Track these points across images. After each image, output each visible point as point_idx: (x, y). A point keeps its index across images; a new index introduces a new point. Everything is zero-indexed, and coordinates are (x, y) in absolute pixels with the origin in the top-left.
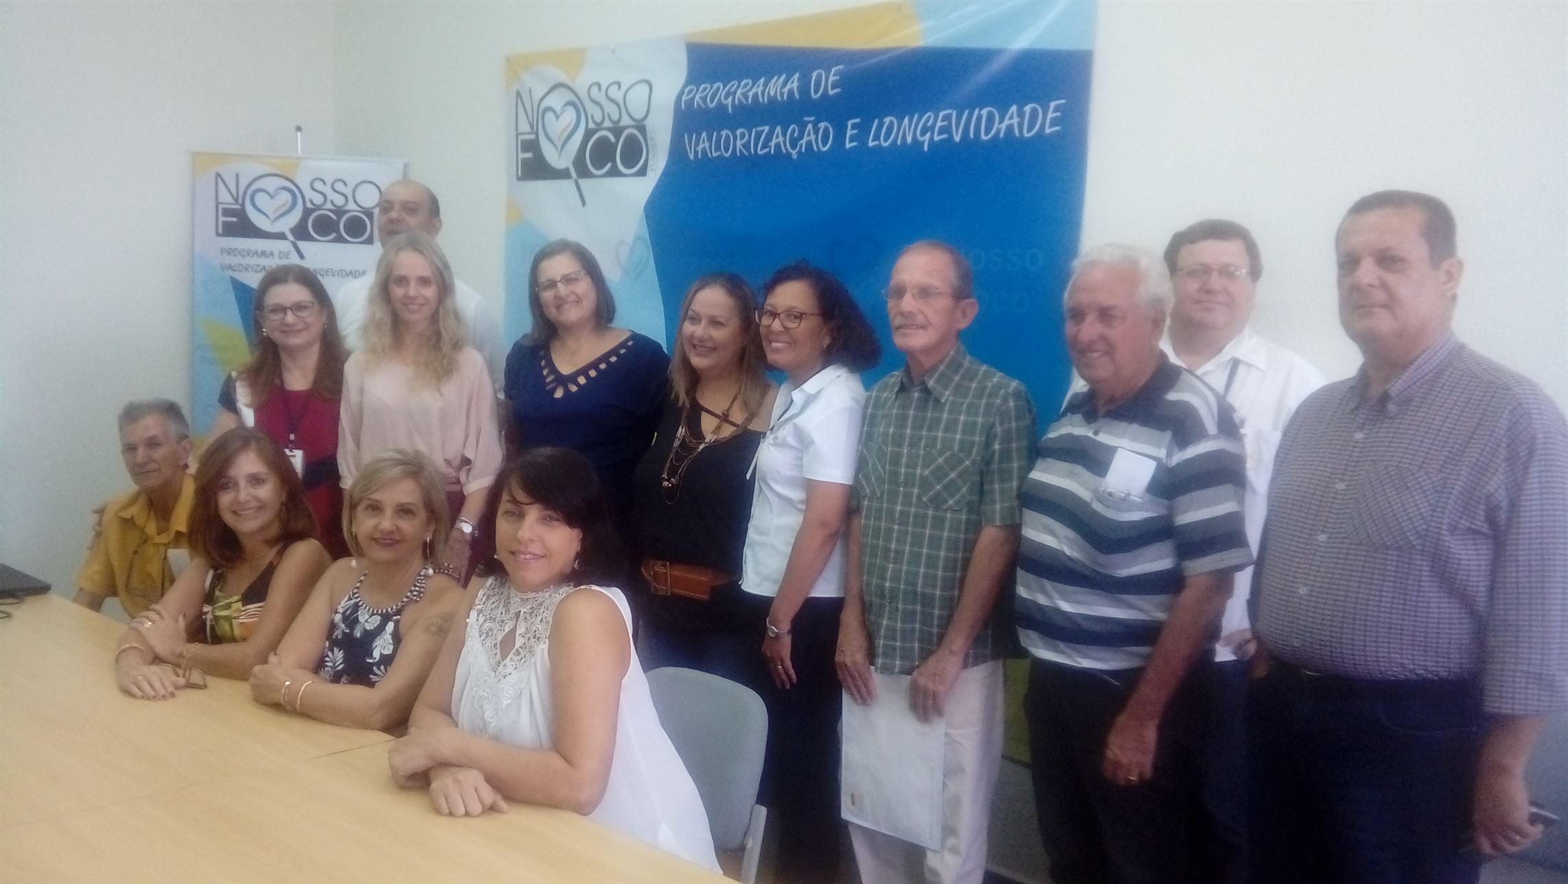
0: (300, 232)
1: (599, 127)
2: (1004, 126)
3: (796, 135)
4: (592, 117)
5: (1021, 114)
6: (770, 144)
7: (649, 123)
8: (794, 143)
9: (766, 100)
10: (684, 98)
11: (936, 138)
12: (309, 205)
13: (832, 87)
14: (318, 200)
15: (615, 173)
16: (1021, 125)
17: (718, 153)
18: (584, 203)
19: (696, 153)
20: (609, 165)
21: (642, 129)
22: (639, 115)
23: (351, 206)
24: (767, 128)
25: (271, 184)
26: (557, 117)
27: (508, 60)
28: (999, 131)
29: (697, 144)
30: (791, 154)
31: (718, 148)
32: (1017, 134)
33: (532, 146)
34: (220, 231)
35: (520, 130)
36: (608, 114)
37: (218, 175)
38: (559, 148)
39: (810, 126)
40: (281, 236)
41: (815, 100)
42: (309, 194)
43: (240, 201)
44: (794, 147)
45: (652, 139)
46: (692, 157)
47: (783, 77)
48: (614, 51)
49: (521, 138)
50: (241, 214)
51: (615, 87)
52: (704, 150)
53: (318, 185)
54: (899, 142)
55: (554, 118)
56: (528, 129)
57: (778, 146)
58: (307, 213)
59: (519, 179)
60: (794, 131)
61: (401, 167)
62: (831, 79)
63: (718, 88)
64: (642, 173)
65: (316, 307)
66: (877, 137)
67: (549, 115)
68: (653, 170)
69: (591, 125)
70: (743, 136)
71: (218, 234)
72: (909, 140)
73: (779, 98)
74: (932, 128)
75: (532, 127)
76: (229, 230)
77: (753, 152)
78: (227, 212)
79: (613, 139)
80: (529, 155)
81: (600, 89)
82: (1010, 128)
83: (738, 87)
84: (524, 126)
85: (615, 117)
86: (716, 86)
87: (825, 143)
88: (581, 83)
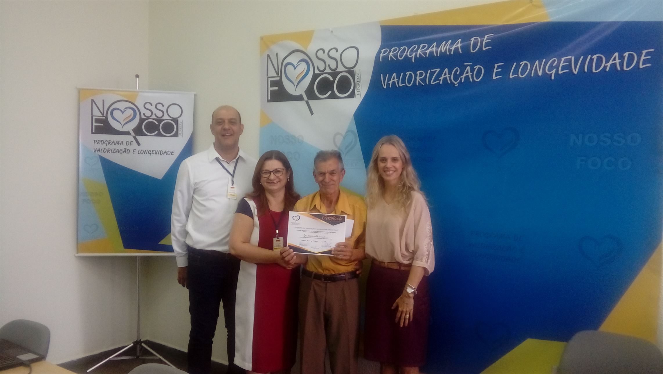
0: (138, 131)
1: (322, 72)
2: (609, 65)
3: (458, 73)
4: (318, 67)
5: (622, 57)
6: (440, 79)
7: (356, 69)
8: (456, 77)
9: (439, 55)
10: (381, 55)
11: (560, 72)
12: (143, 117)
13: (485, 46)
14: (148, 114)
15: (333, 96)
16: (621, 64)
17: (404, 84)
18: (312, 113)
19: (388, 84)
20: (330, 92)
21: (351, 72)
22: (350, 66)
23: (166, 117)
24: (438, 70)
25: (122, 106)
26: (295, 68)
27: (262, 39)
28: (605, 67)
29: (389, 80)
30: (454, 84)
31: (403, 81)
32: (619, 69)
33: (278, 83)
34: (94, 131)
35: (269, 76)
36: (329, 66)
37: (93, 101)
38: (296, 85)
39: (468, 68)
40: (127, 133)
41: (472, 53)
42: (143, 110)
43: (105, 115)
44: (456, 79)
46: (385, 87)
47: (450, 41)
48: (332, 32)
49: (270, 79)
50: (105, 122)
51: (334, 51)
52: (394, 83)
53: (148, 106)
54: (532, 75)
55: (293, 68)
56: (276, 75)
57: (445, 79)
58: (142, 120)
59: (268, 101)
60: (457, 70)
61: (193, 96)
62: (485, 41)
63: (405, 49)
64: (352, 96)
65: (284, 171)
66: (516, 72)
67: (290, 67)
68: (358, 94)
69: (317, 72)
70: (421, 74)
71: (92, 133)
72: (540, 74)
73: (448, 53)
74: (557, 67)
75: (277, 74)
76: (99, 130)
77: (427, 83)
78: (97, 121)
79: (331, 79)
80: (276, 88)
81: (324, 52)
82: (614, 65)
83: (418, 48)
84: (272, 73)
85: (333, 66)
86: (403, 48)
87: (478, 77)
88: (311, 49)
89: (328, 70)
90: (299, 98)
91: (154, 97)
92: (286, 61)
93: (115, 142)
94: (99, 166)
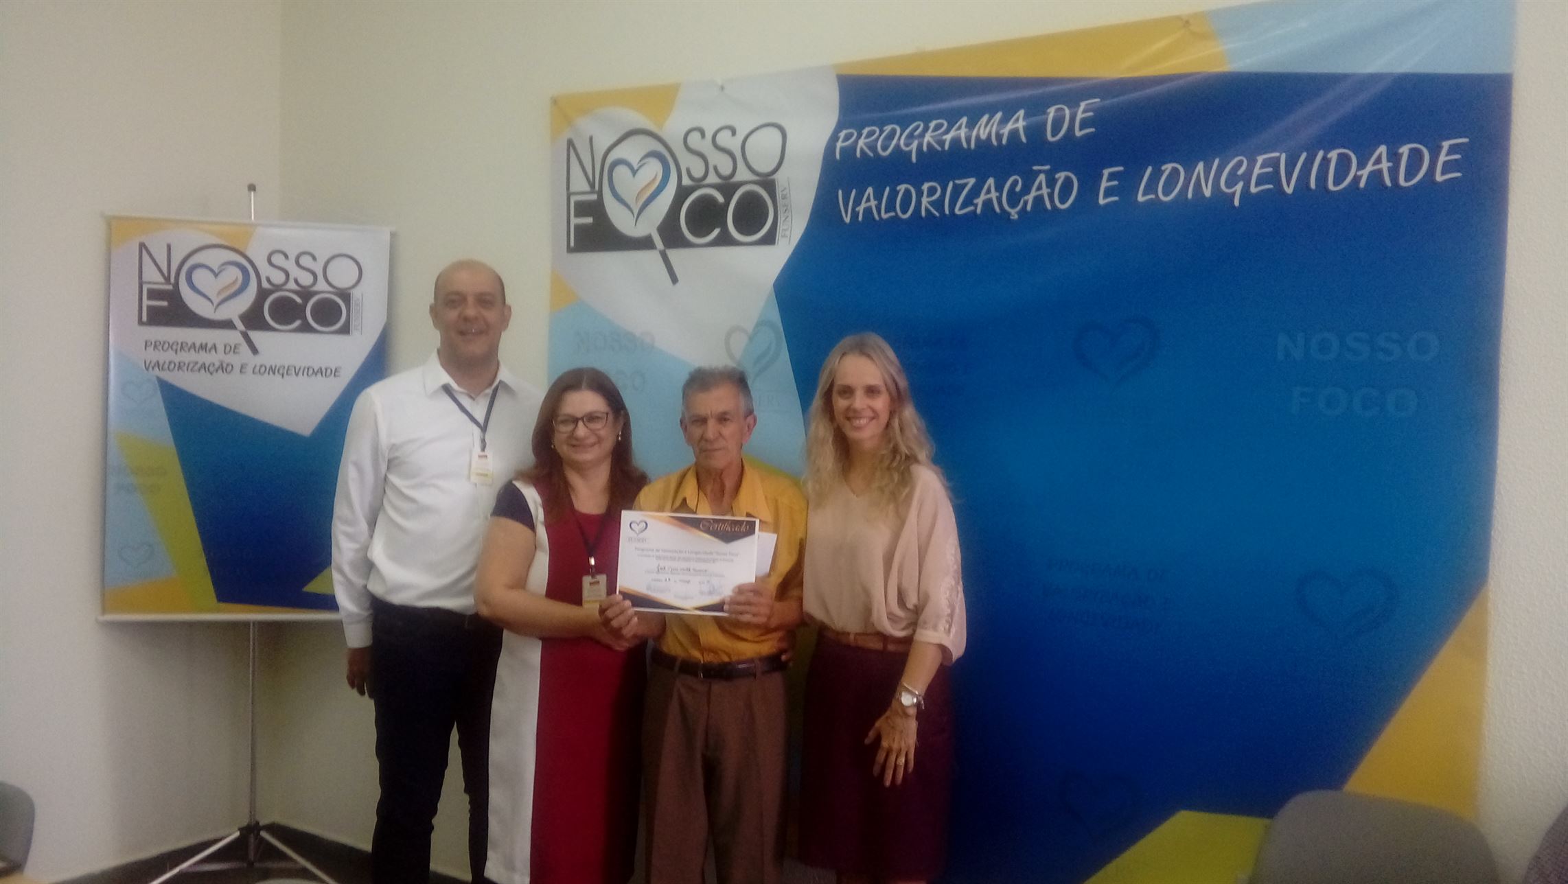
0: (253, 319)
1: (699, 183)
2: (1365, 173)
3: (1018, 188)
4: (688, 170)
5: (1394, 157)
6: (975, 201)
7: (780, 178)
8: (1014, 199)
9: (973, 146)
10: (839, 144)
11: (1253, 190)
12: (265, 285)
13: (1080, 126)
14: (278, 278)
15: (725, 240)
16: (1394, 172)
17: (893, 214)
18: (674, 280)
19: (855, 215)
20: (716, 232)
21: (768, 182)
22: (764, 167)
23: (321, 285)
24: (972, 181)
25: (214, 258)
26: (634, 172)
27: (555, 101)
28: (1357, 179)
29: (857, 202)
30: (1009, 214)
31: (891, 207)
32: (1388, 182)
33: (595, 209)
34: (145, 318)
35: (572, 189)
36: (716, 169)
37: (142, 246)
38: (636, 212)
39: (1042, 177)
40: (227, 325)
41: (1050, 143)
42: (265, 270)
43: (172, 280)
44: (1013, 204)
45: (784, 197)
46: (847, 220)
47: (999, 115)
48: (722, 88)
49: (573, 199)
50: (174, 297)
51: (728, 133)
52: (868, 211)
53: (278, 260)
54: (1190, 195)
55: (629, 173)
56: (587, 188)
57: (988, 204)
58: (262, 294)
59: (570, 250)
60: (1015, 183)
61: (387, 237)
62: (1080, 116)
63: (893, 132)
64: (770, 239)
65: (611, 417)
66: (1151, 188)
67: (621, 171)
68: (784, 236)
69: (686, 181)
70: (932, 191)
71: (141, 322)
72: (1207, 192)
73: (995, 142)
74: (1247, 177)
75: (592, 185)
76: (157, 318)
77: (947, 212)
78: (153, 294)
79: (721, 199)
80: (589, 220)
81: (703, 135)
82: (1376, 176)
83: (926, 129)
84: (580, 183)
85: (726, 169)
86: (888, 128)
87: (1063, 198)
88: (674, 127)
89: (712, 179)
90: (645, 243)
91: (294, 237)
92: (612, 157)
93: (198, 345)
94: (157, 404)
